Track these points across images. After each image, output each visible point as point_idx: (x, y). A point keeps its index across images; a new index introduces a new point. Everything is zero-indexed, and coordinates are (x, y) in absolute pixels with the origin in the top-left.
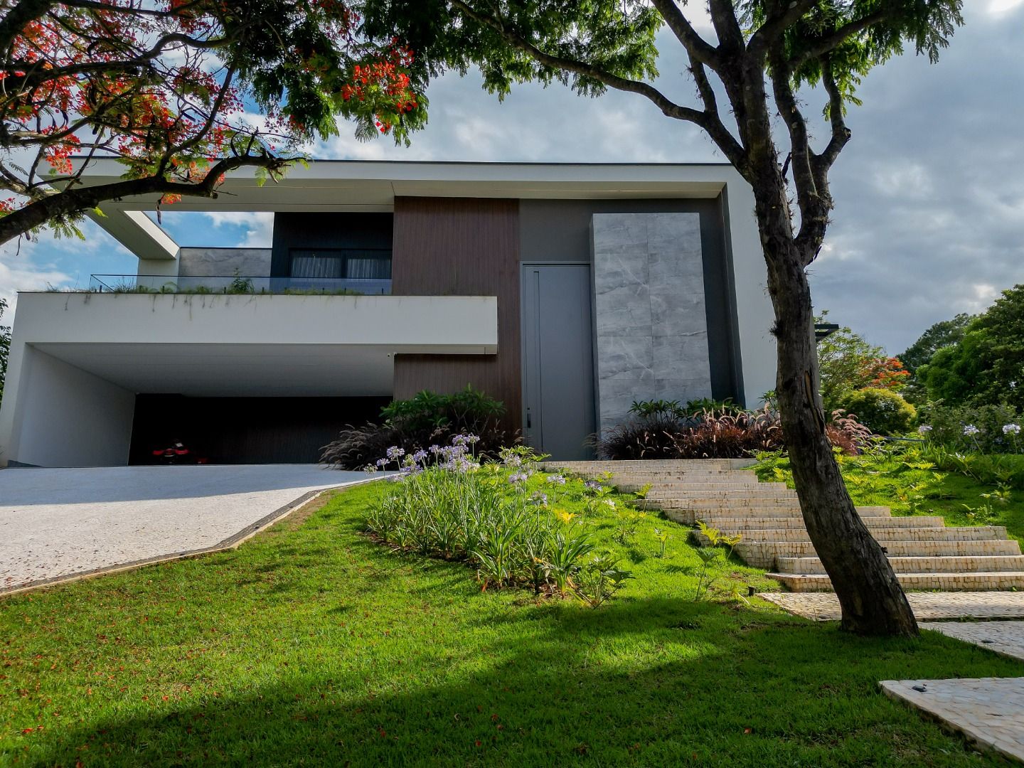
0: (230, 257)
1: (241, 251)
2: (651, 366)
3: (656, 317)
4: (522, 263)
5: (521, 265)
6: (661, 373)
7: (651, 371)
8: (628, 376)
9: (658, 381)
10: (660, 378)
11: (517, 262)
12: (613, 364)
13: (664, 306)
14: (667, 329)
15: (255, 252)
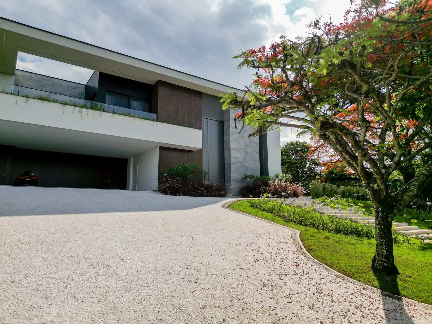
0: (45, 80)
1: (51, 78)
2: (245, 162)
3: (246, 145)
4: (203, 117)
5: (203, 118)
6: (247, 165)
7: (245, 164)
8: (238, 165)
9: (247, 167)
10: (247, 166)
11: (202, 117)
12: (235, 160)
13: (249, 142)
14: (249, 150)
15: (59, 80)
